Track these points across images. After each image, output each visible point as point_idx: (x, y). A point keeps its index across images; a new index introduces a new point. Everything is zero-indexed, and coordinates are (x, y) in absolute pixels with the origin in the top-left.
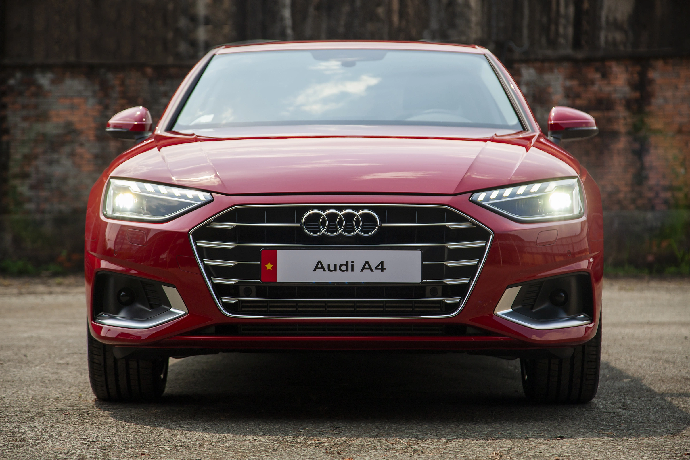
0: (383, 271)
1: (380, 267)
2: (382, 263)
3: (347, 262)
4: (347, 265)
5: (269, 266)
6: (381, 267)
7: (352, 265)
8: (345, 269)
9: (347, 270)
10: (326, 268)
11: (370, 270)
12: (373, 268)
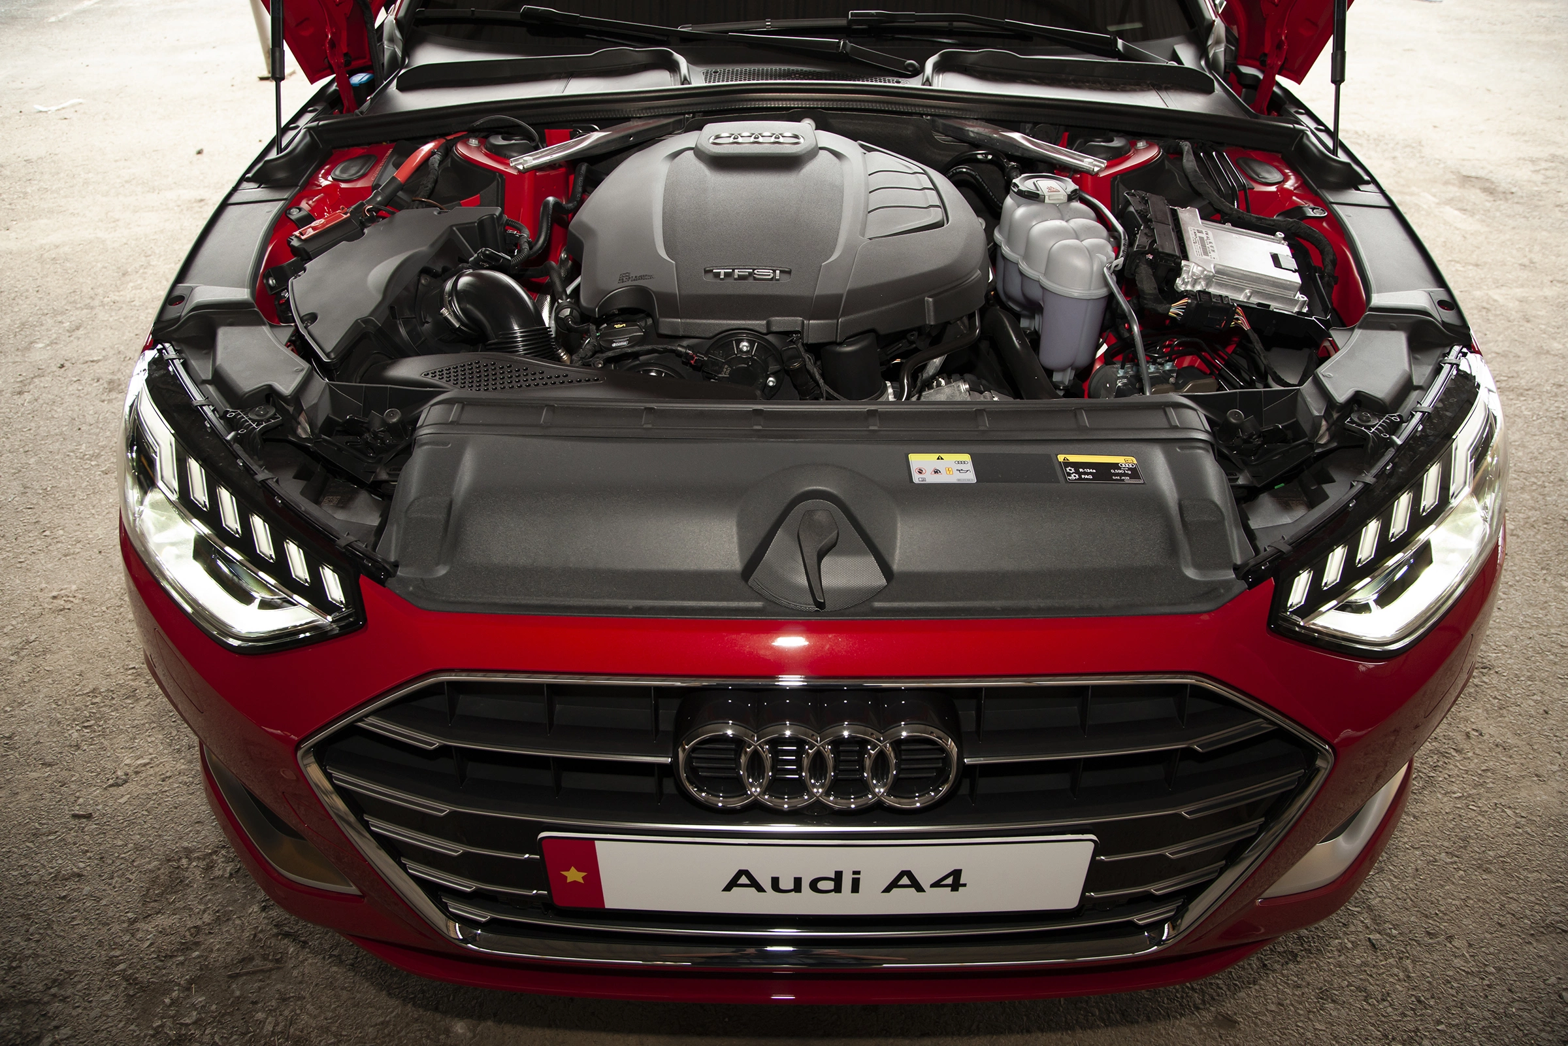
0: (957, 890)
1: (949, 881)
2: (957, 874)
3: (839, 874)
4: (838, 877)
5: (574, 875)
6: (955, 880)
7: (854, 879)
8: (832, 887)
9: (838, 889)
10: (766, 884)
11: (913, 889)
12: (925, 883)
